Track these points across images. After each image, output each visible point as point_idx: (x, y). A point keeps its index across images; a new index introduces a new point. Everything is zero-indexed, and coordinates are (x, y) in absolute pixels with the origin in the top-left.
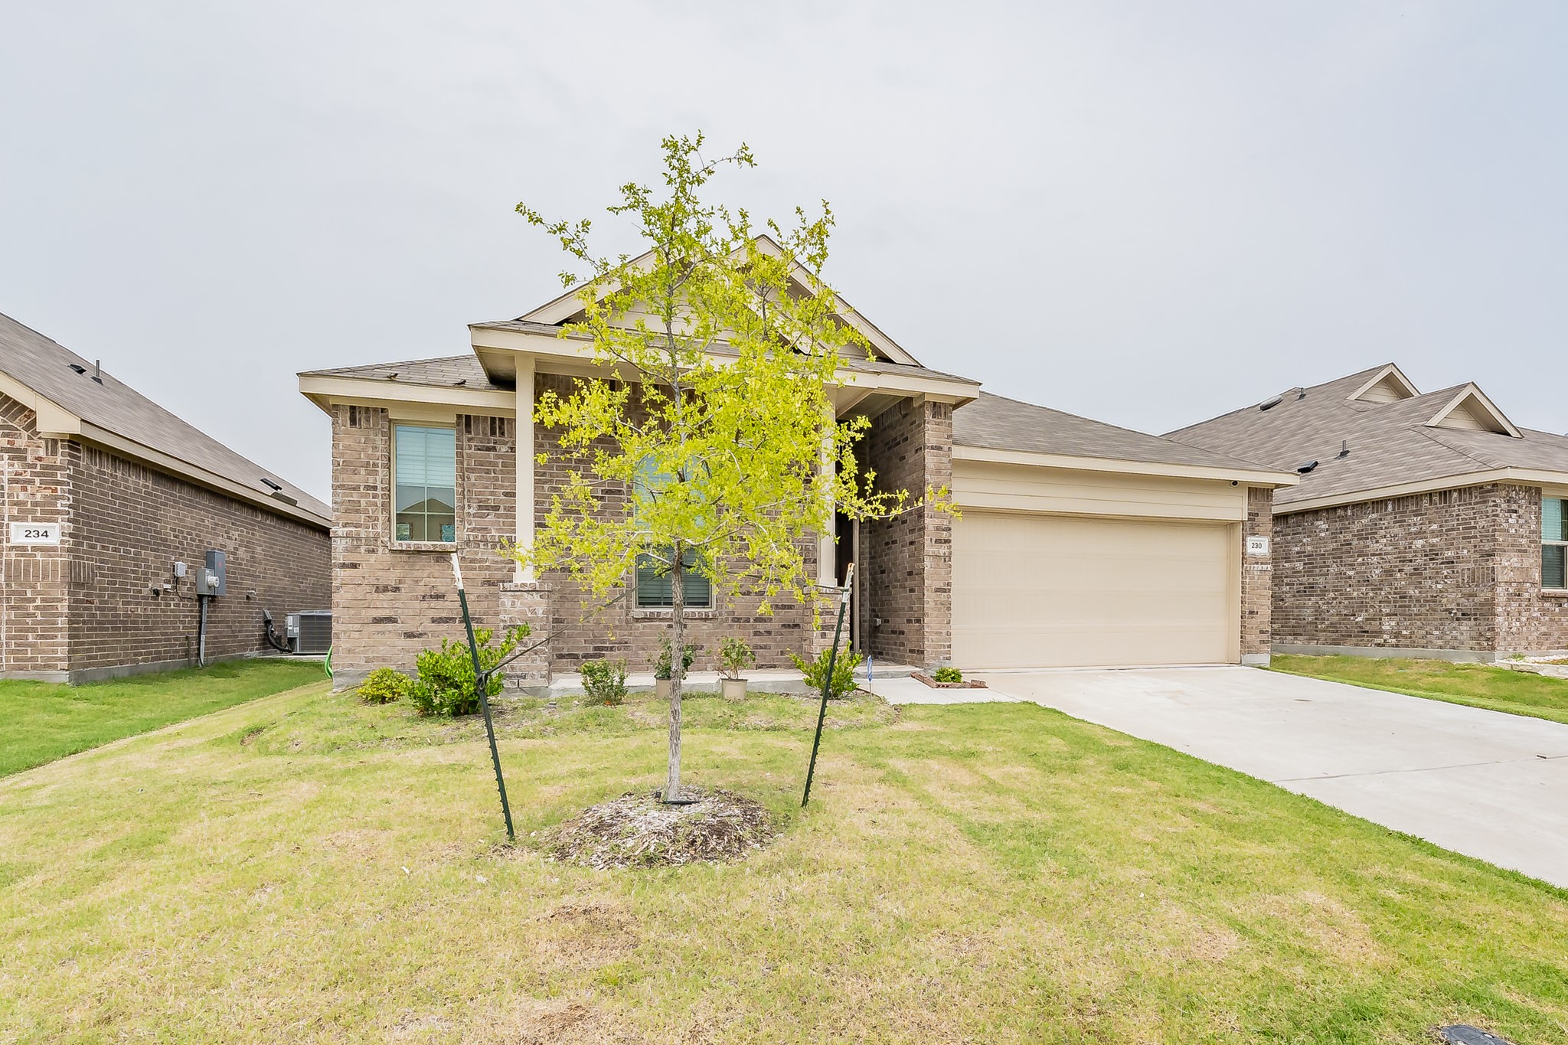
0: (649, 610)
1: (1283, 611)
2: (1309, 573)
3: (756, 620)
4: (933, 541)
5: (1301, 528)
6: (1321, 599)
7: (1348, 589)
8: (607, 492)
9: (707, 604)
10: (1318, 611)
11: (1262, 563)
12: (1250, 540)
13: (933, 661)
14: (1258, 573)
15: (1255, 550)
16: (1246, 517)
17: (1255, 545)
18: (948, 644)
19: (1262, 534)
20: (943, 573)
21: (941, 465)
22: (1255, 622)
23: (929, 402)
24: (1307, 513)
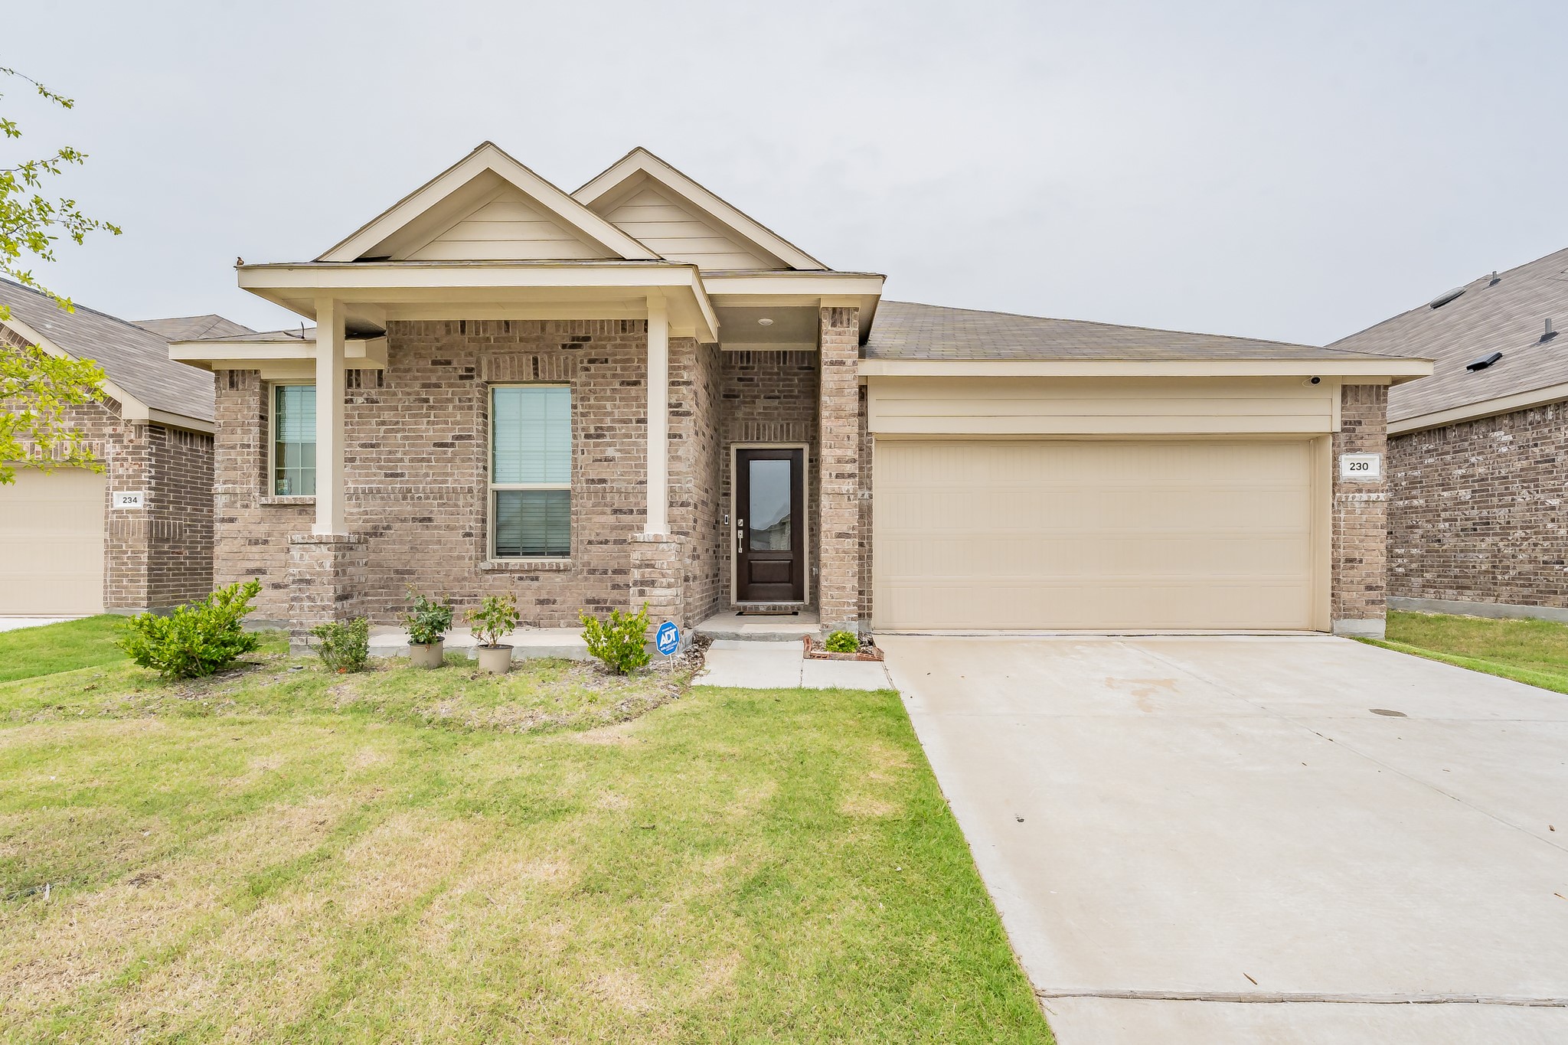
0: (504, 561)
2: (1481, 504)
3: (615, 572)
4: (834, 475)
5: (1466, 444)
6: (1502, 540)
7: (1550, 525)
8: (459, 438)
9: (568, 554)
10: (1496, 554)
11: (1369, 491)
12: (1346, 460)
13: (834, 622)
14: (1363, 505)
15: (1356, 474)
16: (1337, 427)
17: (1357, 466)
18: (855, 601)
19: (1369, 450)
20: (847, 515)
21: (843, 384)
22: (1358, 573)
23: (827, 308)
24: (1477, 421)
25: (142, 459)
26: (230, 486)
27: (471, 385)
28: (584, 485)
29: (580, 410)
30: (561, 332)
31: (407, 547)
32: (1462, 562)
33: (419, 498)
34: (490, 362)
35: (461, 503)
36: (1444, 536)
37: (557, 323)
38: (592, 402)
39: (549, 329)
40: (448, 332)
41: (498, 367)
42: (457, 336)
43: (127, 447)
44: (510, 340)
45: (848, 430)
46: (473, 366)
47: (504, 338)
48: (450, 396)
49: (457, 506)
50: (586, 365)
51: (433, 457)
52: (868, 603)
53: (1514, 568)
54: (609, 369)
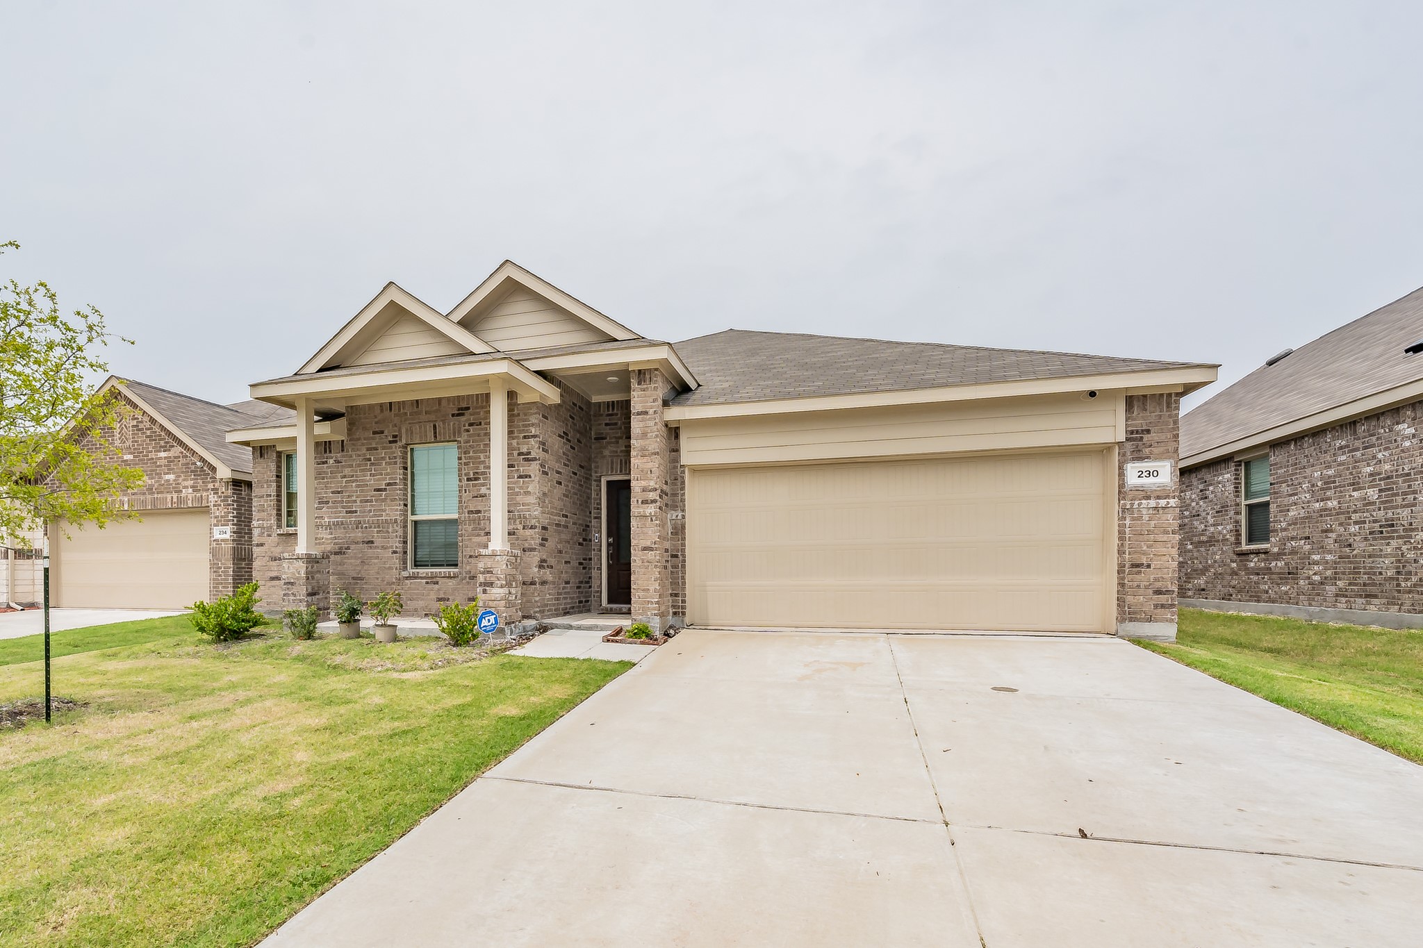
0: (417, 570)
1: (1350, 562)
2: (1387, 504)
5: (1374, 438)
6: (1405, 543)
8: (389, 484)
9: (457, 565)
10: (1401, 561)
11: (1158, 498)
12: (1133, 469)
13: (641, 617)
14: (1151, 512)
15: (1145, 481)
16: (1121, 437)
17: (1145, 474)
18: (657, 600)
19: (1159, 457)
20: (650, 532)
21: (646, 429)
22: (1144, 578)
23: (634, 370)
24: (1383, 413)
25: (229, 505)
26: (261, 522)
27: (396, 447)
28: (467, 515)
29: (464, 461)
30: (451, 406)
31: (359, 561)
32: (1371, 568)
33: (366, 527)
34: (407, 430)
35: (390, 530)
36: (1355, 540)
37: (448, 399)
38: (471, 454)
39: (444, 403)
40: (382, 411)
41: (412, 433)
42: (387, 413)
43: (220, 497)
44: (419, 413)
45: (650, 465)
46: (397, 434)
47: (415, 412)
48: (383, 455)
49: (388, 532)
50: (467, 427)
51: (374, 498)
52: (682, 603)
53: (1416, 574)
54: (482, 429)
